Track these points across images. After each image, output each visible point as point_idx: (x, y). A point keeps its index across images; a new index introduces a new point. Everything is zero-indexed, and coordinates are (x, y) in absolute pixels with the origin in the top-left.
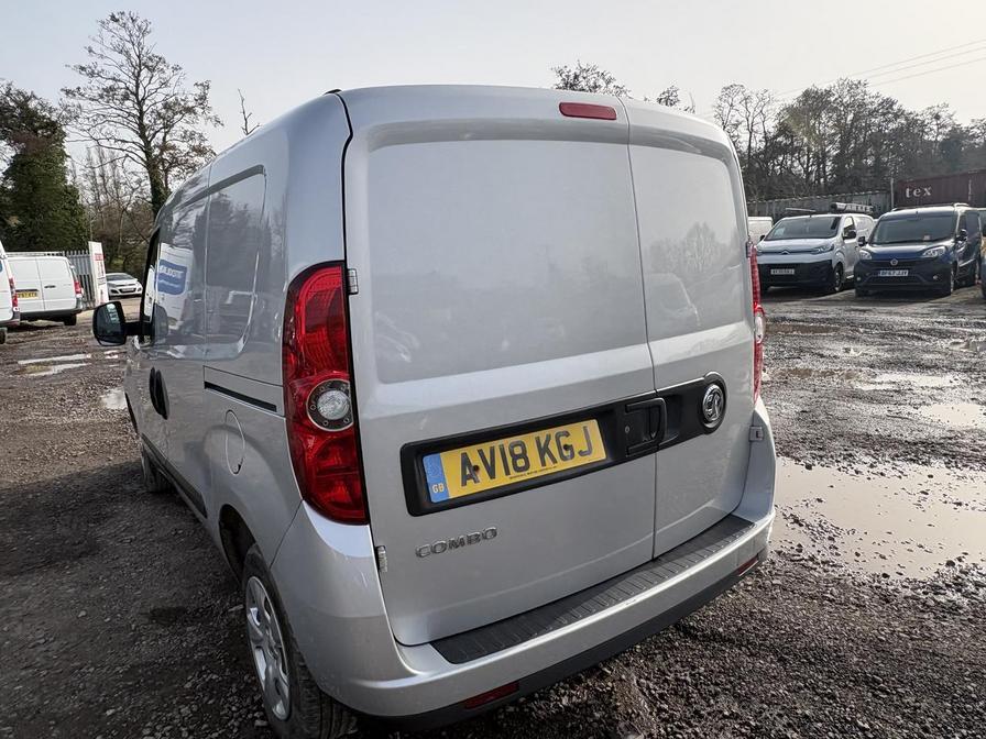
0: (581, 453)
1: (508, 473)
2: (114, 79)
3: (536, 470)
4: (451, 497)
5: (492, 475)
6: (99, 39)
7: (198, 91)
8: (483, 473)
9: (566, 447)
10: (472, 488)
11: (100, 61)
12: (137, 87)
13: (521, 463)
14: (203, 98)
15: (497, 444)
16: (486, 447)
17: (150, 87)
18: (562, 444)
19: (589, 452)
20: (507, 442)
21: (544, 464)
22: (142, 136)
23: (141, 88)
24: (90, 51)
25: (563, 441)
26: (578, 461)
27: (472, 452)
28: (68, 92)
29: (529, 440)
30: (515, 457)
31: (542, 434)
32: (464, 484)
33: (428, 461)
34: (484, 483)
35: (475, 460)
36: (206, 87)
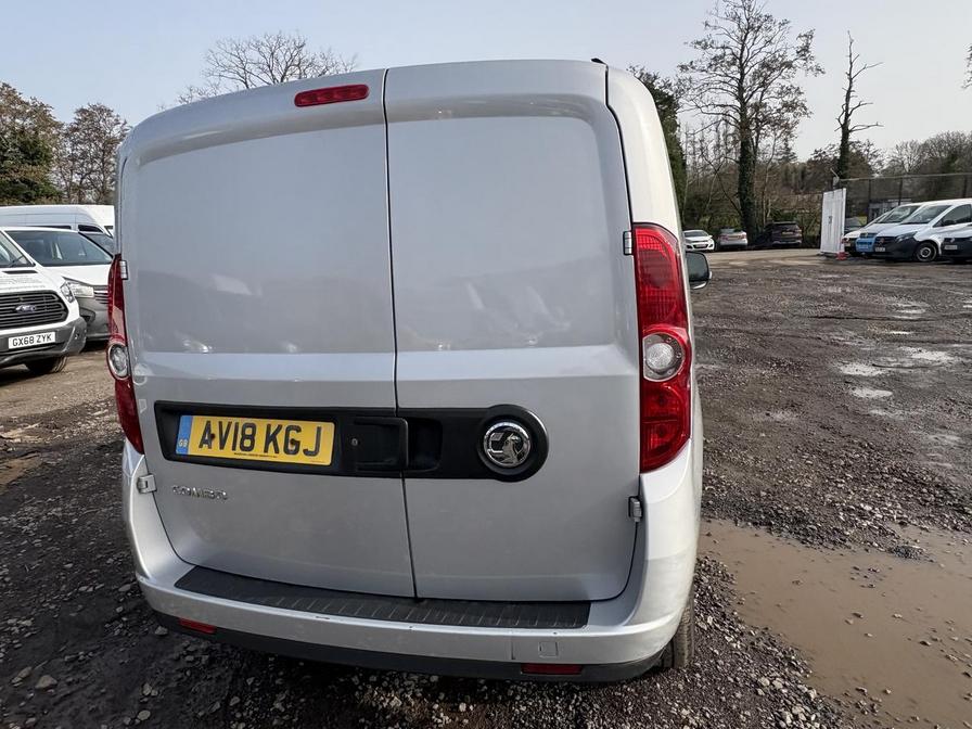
0: (306, 452)
1: (234, 448)
2: (723, 47)
3: (258, 453)
4: (189, 453)
5: (222, 447)
6: (714, 12)
7: (801, 43)
8: (216, 442)
9: (294, 442)
10: (205, 452)
11: (714, 33)
12: (742, 50)
13: (247, 443)
14: (806, 49)
15: (234, 420)
16: (225, 420)
17: (754, 48)
18: (291, 437)
19: (315, 453)
20: (242, 421)
21: (266, 450)
22: (740, 98)
23: (746, 50)
24: (707, 24)
25: (293, 435)
26: (300, 459)
27: (215, 421)
28: (683, 68)
29: (261, 425)
30: (245, 437)
31: (275, 423)
32: (201, 446)
33: (184, 418)
34: (214, 451)
35: (215, 430)
36: (809, 36)
